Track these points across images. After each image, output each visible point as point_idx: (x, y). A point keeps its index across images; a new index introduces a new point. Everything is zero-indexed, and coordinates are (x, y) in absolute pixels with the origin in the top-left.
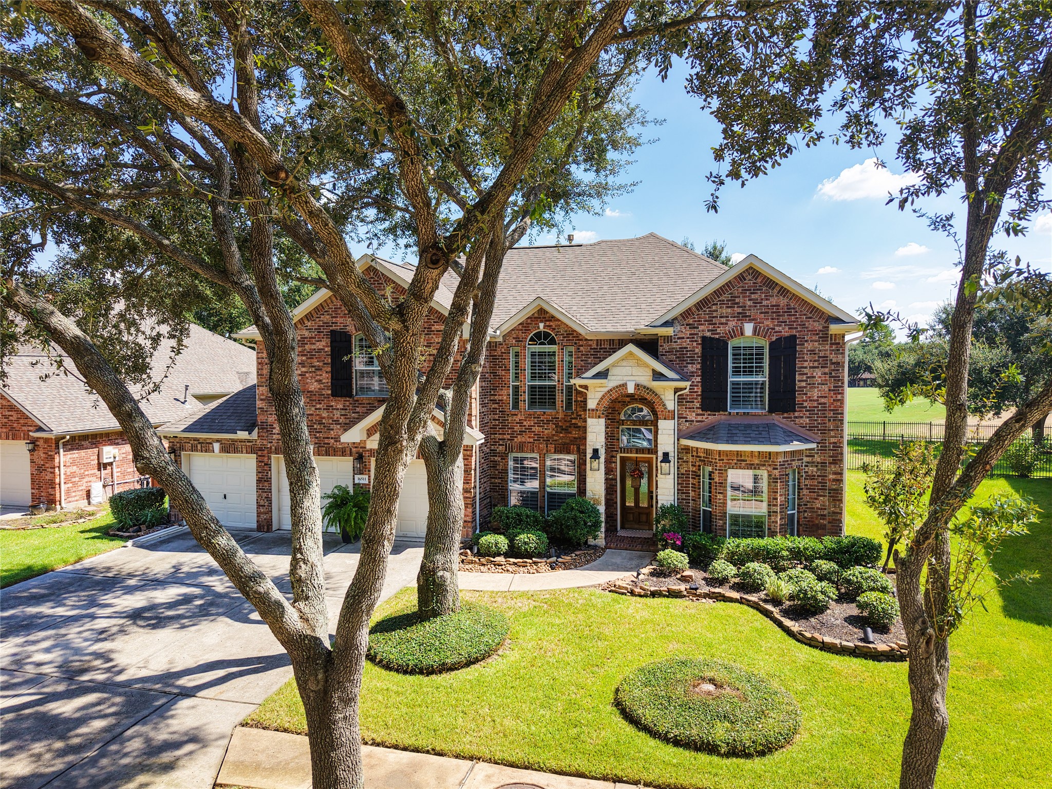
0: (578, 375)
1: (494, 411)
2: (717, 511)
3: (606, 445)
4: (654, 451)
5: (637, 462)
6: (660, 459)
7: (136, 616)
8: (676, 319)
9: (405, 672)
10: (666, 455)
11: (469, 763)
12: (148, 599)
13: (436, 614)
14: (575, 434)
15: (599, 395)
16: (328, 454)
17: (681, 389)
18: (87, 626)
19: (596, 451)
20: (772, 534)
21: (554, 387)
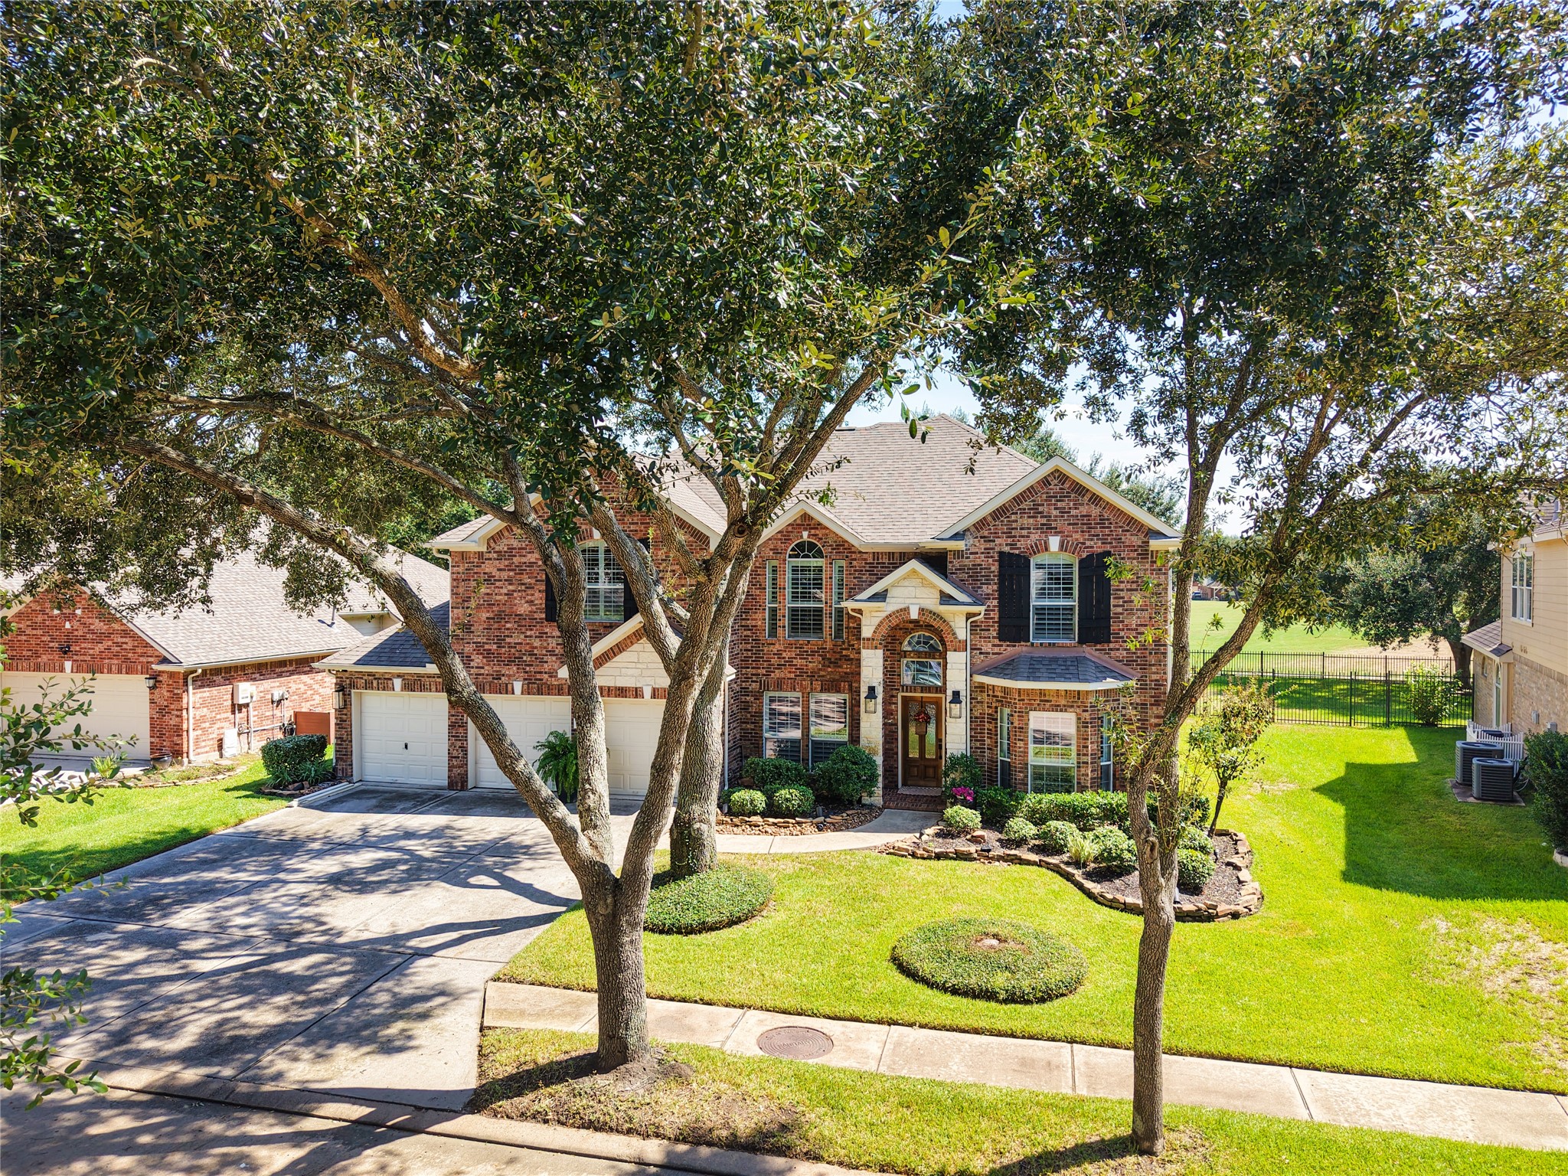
0: (850, 597)
1: (745, 639)
2: (1017, 762)
3: (885, 682)
4: (942, 690)
5: (922, 703)
6: (949, 699)
7: (336, 880)
8: (968, 530)
9: (662, 932)
10: (956, 694)
11: (740, 1011)
12: (343, 864)
13: (691, 871)
14: (846, 668)
15: (876, 621)
16: (540, 692)
17: (975, 615)
18: (282, 891)
19: (872, 689)
20: (1082, 789)
21: (820, 610)
